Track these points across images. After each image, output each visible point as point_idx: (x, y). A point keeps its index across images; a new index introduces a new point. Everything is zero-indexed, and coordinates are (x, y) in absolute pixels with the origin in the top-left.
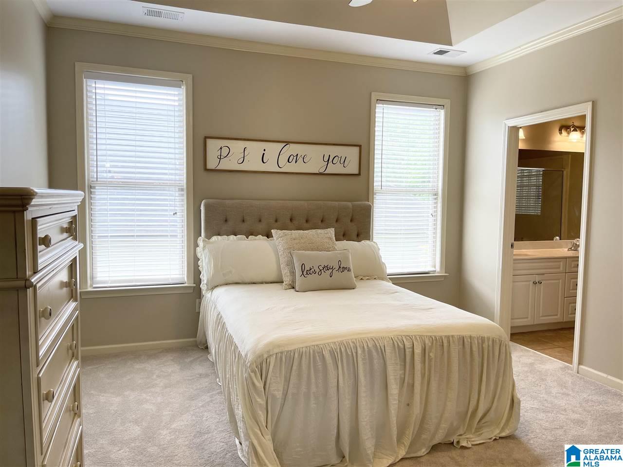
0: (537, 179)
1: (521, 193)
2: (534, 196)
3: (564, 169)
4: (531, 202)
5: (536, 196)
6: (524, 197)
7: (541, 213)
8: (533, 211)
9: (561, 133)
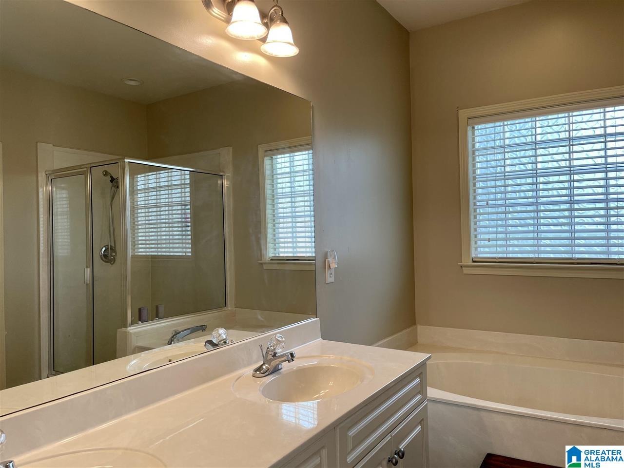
0: (181, 193)
1: (159, 217)
2: (178, 222)
3: (223, 172)
4: (175, 233)
5: (182, 222)
6: (164, 225)
7: (192, 252)
8: (179, 250)
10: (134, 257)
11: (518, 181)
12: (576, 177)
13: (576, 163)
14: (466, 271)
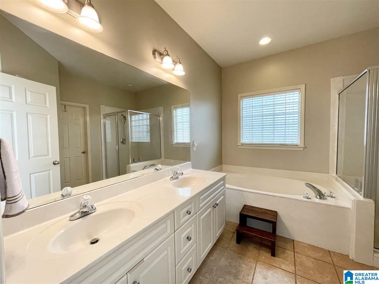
0: (146, 122)
1: (139, 130)
2: (146, 131)
3: (160, 115)
7: (150, 141)
8: (146, 140)
9: (155, 58)
10: (131, 142)
11: (257, 118)
12: (276, 117)
13: (276, 112)
14: (239, 147)
